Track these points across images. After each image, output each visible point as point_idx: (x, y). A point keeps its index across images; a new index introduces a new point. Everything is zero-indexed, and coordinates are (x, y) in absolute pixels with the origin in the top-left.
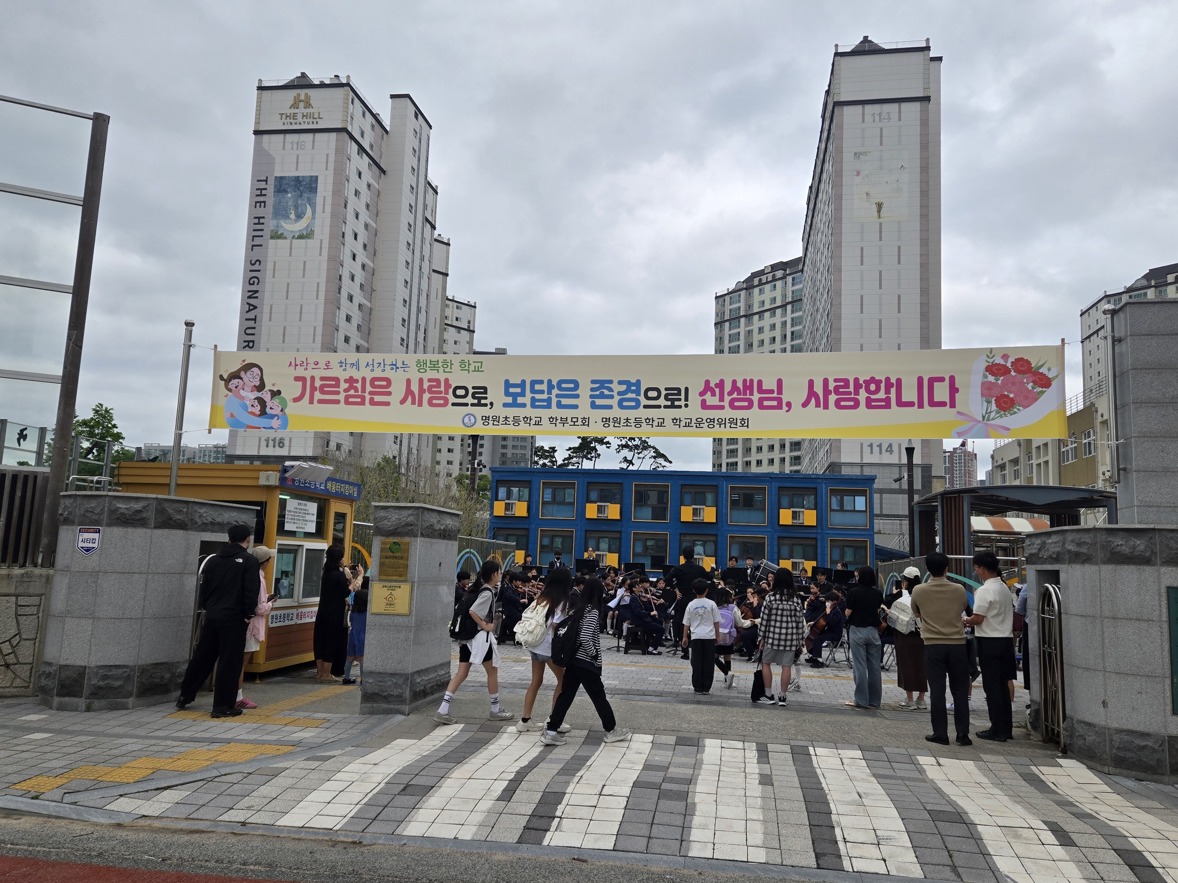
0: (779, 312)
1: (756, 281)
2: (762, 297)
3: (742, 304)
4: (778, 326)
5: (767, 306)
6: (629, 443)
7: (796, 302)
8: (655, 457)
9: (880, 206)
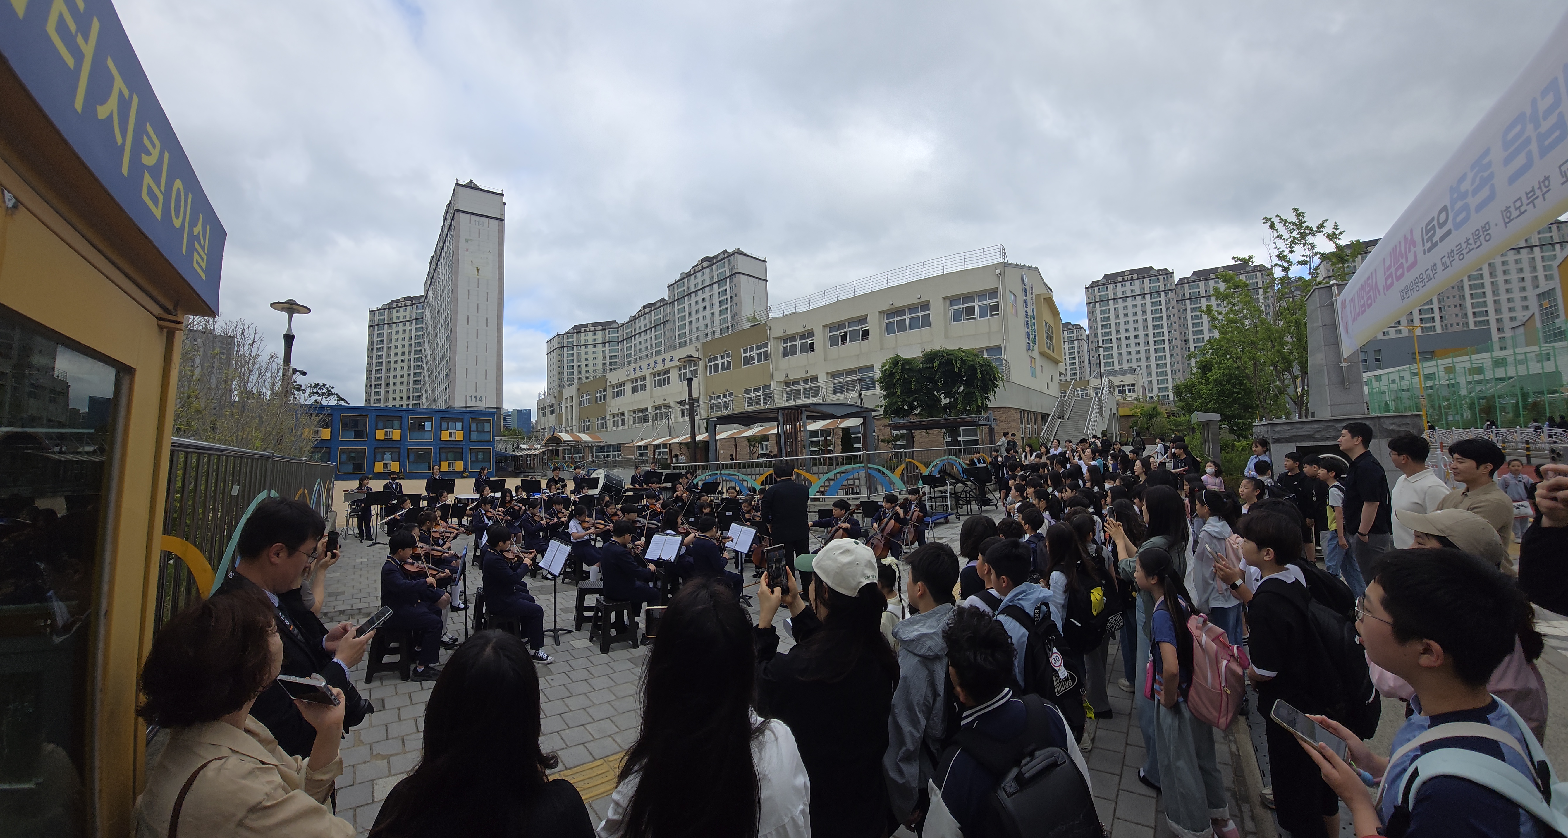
0: (408, 323)
1: (395, 305)
2: (398, 315)
3: (386, 317)
4: (407, 331)
5: (401, 320)
6: (319, 391)
7: (420, 319)
8: (338, 401)
9: (478, 270)
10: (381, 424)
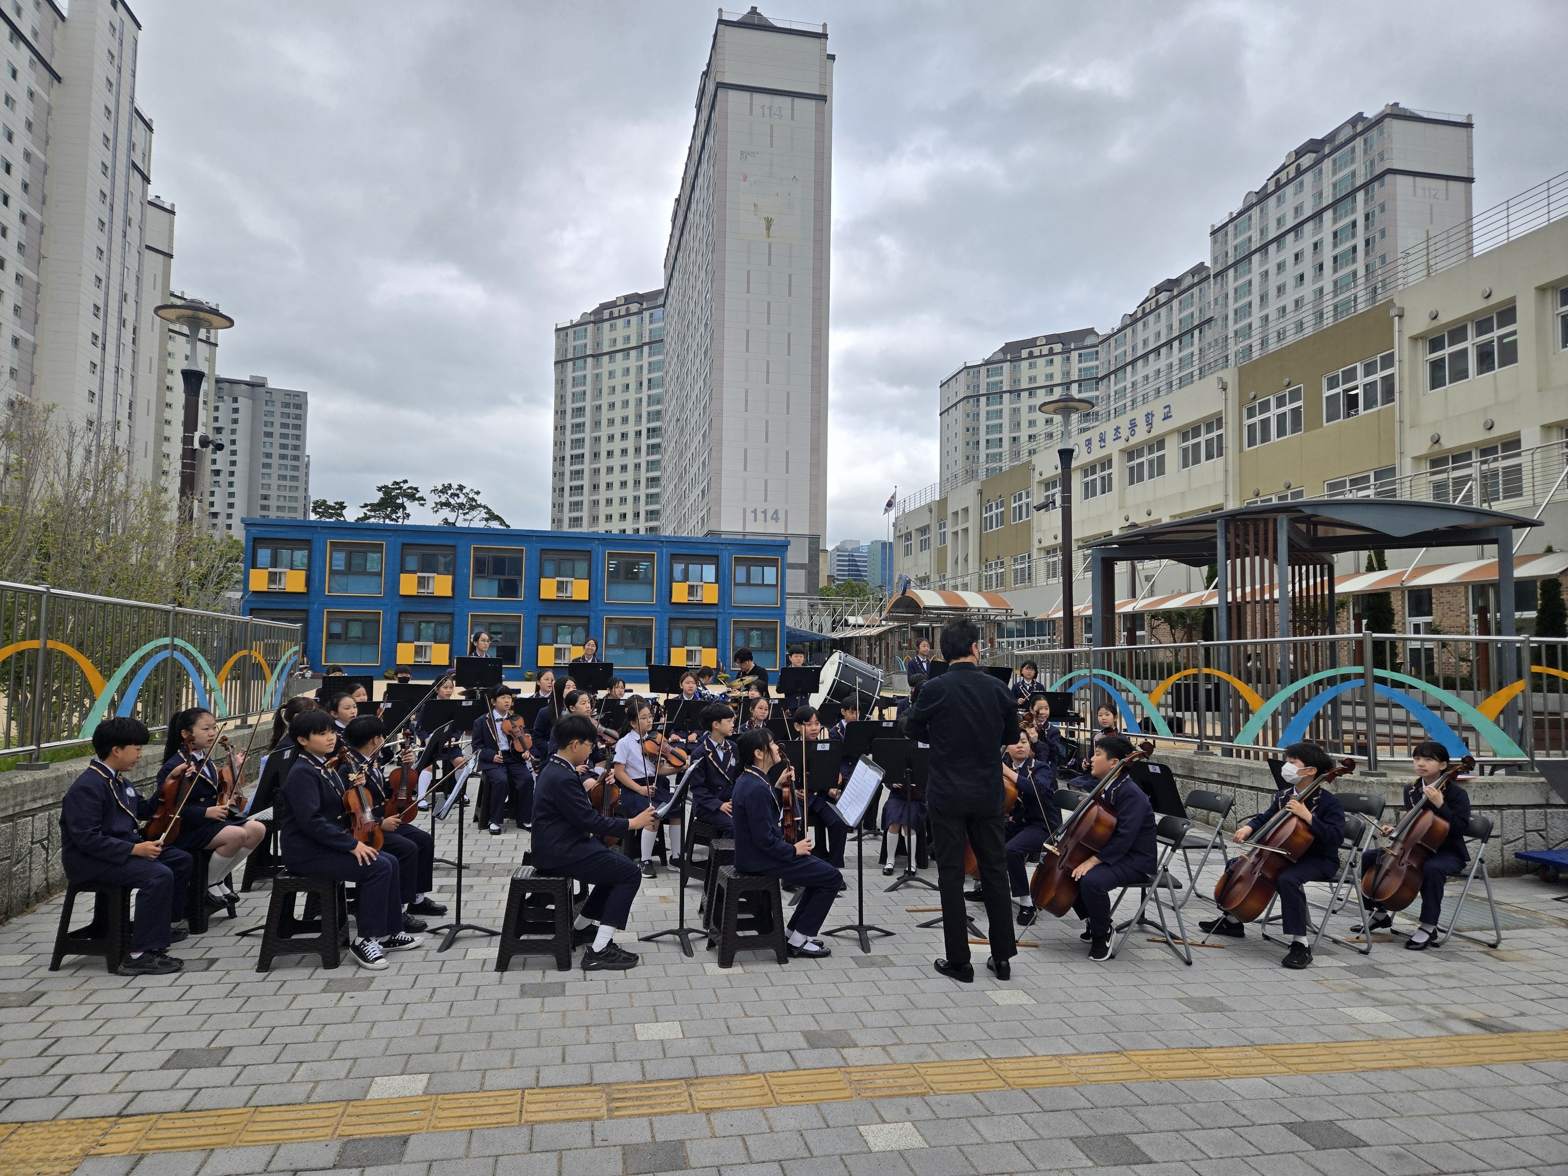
0: (633, 353)
1: (606, 314)
2: (614, 335)
3: (589, 341)
4: (633, 371)
5: (620, 346)
6: (452, 501)
7: (656, 343)
8: (487, 520)
9: (769, 222)
10: (549, 567)
